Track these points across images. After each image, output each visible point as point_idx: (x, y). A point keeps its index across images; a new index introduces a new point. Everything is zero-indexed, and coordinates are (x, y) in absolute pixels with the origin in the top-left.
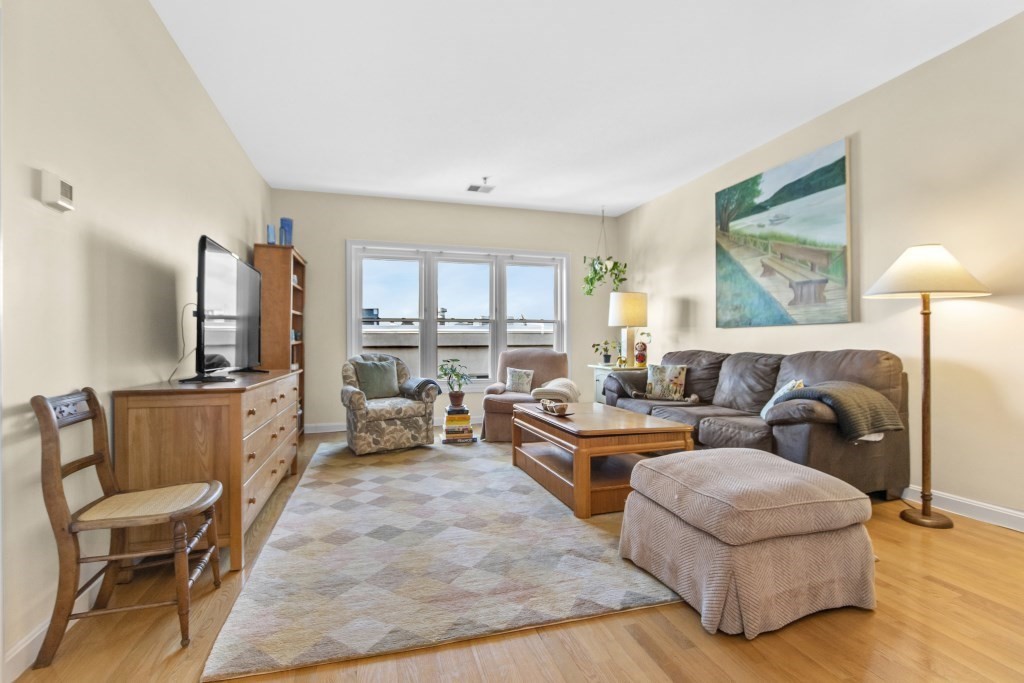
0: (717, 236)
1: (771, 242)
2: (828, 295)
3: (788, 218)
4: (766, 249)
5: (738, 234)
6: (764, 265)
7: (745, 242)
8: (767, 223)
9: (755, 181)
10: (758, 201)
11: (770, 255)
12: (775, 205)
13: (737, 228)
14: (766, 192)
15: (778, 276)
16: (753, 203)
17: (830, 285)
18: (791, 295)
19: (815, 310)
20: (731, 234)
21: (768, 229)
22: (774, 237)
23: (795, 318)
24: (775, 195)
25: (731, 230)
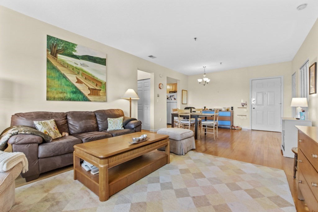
0: (47, 56)
1: (81, 72)
2: (101, 94)
3: (88, 66)
4: (79, 73)
5: (63, 62)
6: (77, 79)
7: (68, 67)
8: (79, 64)
9: (74, 45)
10: (74, 53)
11: (80, 76)
12: (83, 59)
13: (62, 58)
14: (79, 52)
15: (83, 84)
16: (72, 53)
17: (101, 91)
18: (89, 92)
19: (97, 98)
20: (58, 59)
21: (79, 66)
22: (82, 70)
23: (91, 99)
24: (83, 56)
25: (58, 57)
